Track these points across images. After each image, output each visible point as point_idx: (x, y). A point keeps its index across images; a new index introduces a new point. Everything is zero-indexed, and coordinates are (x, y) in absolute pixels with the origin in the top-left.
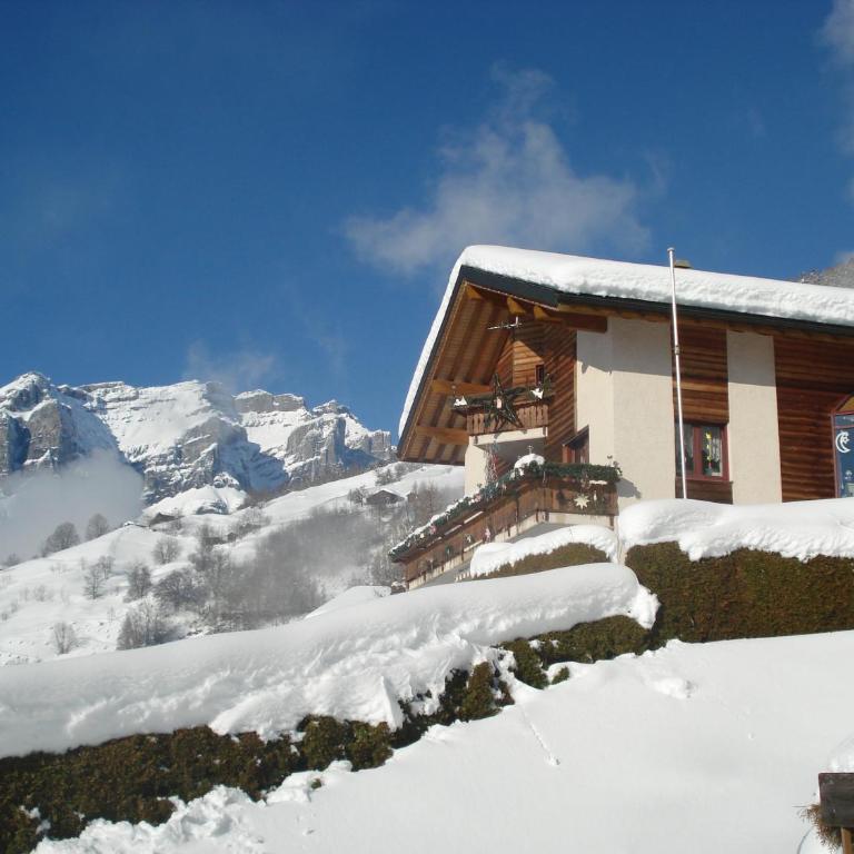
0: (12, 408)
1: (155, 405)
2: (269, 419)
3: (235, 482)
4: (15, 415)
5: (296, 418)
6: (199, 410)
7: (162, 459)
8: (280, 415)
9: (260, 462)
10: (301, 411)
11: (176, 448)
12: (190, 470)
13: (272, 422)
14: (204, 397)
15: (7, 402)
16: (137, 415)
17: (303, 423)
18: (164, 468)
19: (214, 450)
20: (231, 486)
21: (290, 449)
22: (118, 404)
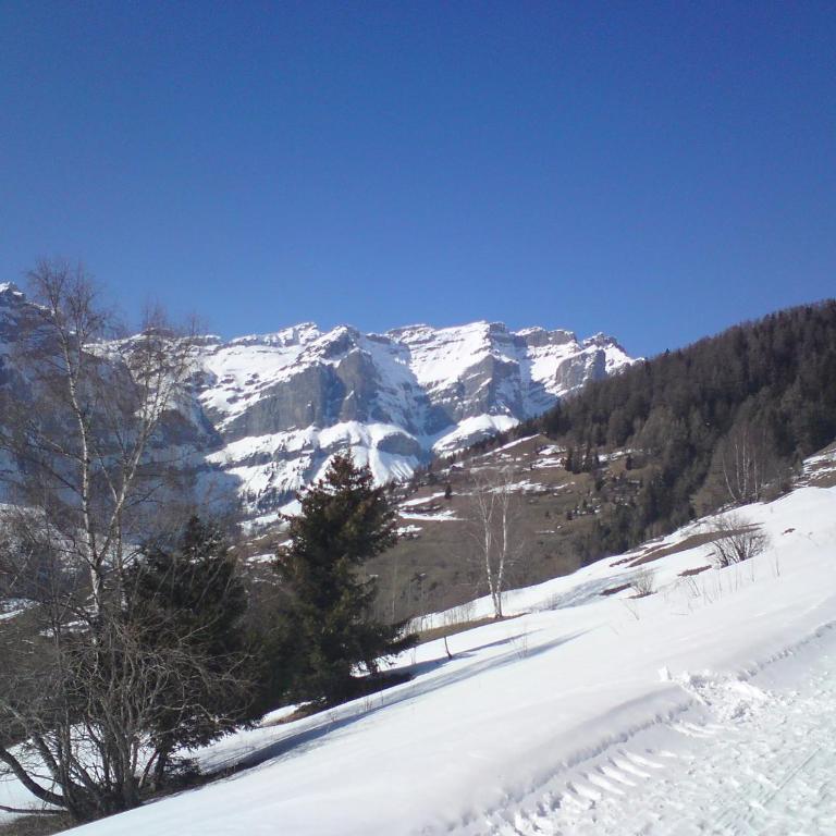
0: (324, 356)
1: (448, 344)
2: (545, 352)
3: (508, 410)
4: (327, 362)
5: (566, 351)
6: (480, 350)
7: (447, 393)
8: (554, 348)
9: (534, 390)
10: (571, 344)
11: (458, 383)
12: (470, 401)
13: (547, 355)
14: (487, 336)
15: (323, 352)
16: (432, 354)
17: (572, 355)
18: (449, 400)
19: (488, 384)
20: (505, 413)
21: (558, 379)
22: (416, 346)
